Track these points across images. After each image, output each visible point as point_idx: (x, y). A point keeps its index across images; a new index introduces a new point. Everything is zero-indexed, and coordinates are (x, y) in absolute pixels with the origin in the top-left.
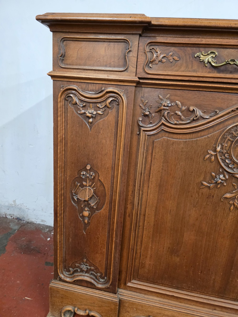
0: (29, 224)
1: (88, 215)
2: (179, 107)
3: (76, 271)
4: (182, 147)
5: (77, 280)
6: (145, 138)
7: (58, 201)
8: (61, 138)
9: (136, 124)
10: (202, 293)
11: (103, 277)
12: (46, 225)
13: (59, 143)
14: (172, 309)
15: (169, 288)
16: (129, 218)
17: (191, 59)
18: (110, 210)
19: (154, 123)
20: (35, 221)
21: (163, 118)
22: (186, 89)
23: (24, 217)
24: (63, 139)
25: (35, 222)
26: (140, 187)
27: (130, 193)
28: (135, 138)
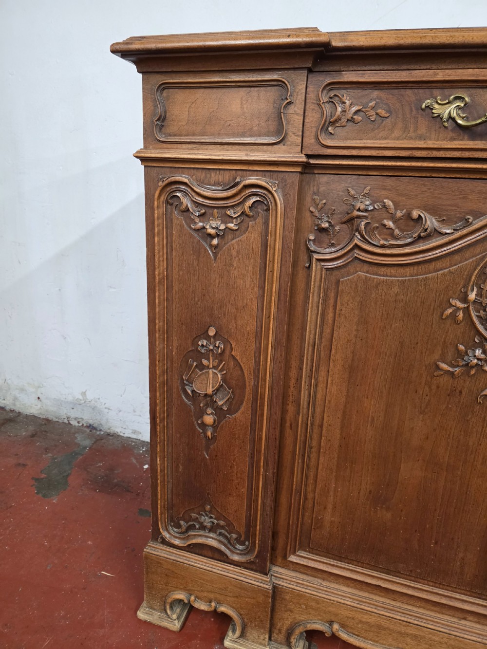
0: (110, 437)
1: (212, 423)
2: (390, 212)
3: (192, 527)
4: (396, 293)
5: (195, 545)
6: (322, 274)
7: (158, 394)
8: (161, 276)
9: (303, 248)
10: (437, 585)
11: (243, 541)
12: (141, 440)
13: (157, 285)
14: (375, 611)
15: (370, 570)
16: (290, 431)
17: (414, 112)
18: (254, 413)
19: (339, 244)
20: (121, 432)
21: (357, 234)
22: (404, 174)
23: (101, 424)
24: (165, 278)
25: (122, 434)
26: (312, 371)
27: (292, 382)
28: (301, 274)
